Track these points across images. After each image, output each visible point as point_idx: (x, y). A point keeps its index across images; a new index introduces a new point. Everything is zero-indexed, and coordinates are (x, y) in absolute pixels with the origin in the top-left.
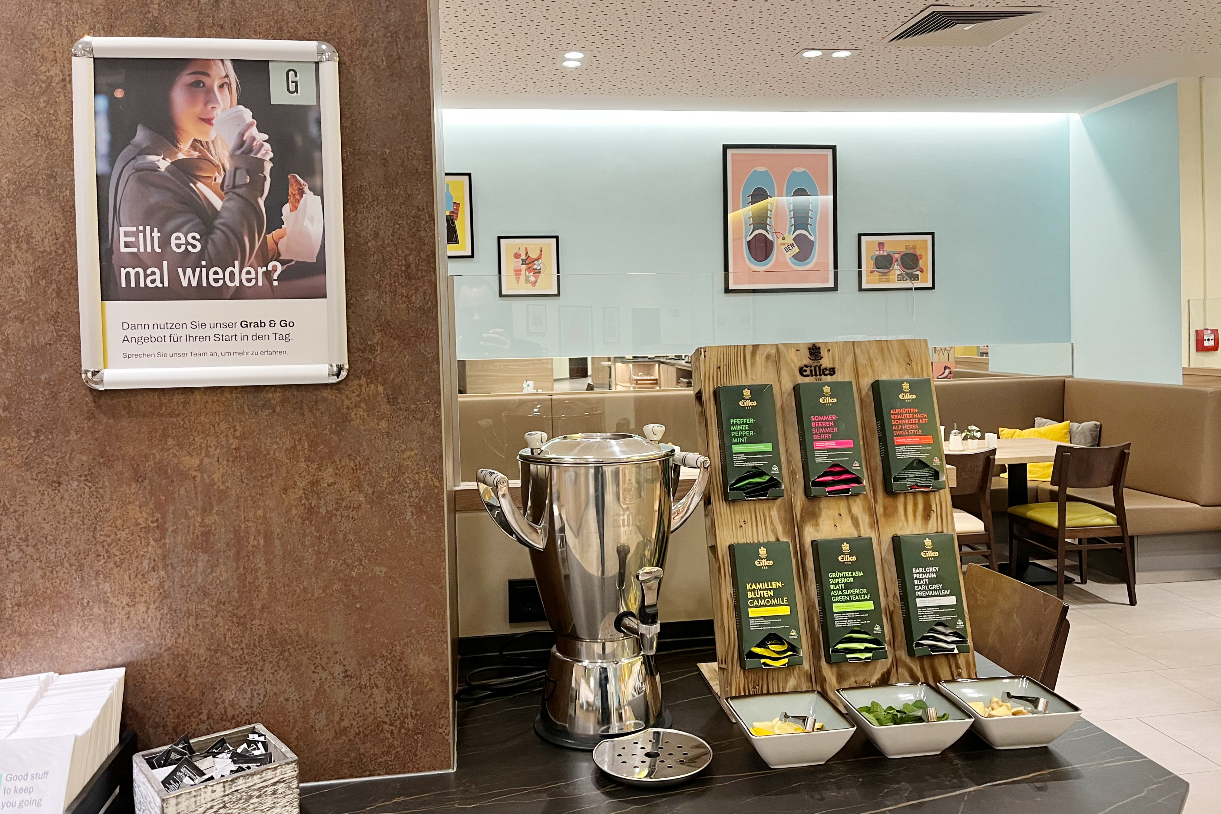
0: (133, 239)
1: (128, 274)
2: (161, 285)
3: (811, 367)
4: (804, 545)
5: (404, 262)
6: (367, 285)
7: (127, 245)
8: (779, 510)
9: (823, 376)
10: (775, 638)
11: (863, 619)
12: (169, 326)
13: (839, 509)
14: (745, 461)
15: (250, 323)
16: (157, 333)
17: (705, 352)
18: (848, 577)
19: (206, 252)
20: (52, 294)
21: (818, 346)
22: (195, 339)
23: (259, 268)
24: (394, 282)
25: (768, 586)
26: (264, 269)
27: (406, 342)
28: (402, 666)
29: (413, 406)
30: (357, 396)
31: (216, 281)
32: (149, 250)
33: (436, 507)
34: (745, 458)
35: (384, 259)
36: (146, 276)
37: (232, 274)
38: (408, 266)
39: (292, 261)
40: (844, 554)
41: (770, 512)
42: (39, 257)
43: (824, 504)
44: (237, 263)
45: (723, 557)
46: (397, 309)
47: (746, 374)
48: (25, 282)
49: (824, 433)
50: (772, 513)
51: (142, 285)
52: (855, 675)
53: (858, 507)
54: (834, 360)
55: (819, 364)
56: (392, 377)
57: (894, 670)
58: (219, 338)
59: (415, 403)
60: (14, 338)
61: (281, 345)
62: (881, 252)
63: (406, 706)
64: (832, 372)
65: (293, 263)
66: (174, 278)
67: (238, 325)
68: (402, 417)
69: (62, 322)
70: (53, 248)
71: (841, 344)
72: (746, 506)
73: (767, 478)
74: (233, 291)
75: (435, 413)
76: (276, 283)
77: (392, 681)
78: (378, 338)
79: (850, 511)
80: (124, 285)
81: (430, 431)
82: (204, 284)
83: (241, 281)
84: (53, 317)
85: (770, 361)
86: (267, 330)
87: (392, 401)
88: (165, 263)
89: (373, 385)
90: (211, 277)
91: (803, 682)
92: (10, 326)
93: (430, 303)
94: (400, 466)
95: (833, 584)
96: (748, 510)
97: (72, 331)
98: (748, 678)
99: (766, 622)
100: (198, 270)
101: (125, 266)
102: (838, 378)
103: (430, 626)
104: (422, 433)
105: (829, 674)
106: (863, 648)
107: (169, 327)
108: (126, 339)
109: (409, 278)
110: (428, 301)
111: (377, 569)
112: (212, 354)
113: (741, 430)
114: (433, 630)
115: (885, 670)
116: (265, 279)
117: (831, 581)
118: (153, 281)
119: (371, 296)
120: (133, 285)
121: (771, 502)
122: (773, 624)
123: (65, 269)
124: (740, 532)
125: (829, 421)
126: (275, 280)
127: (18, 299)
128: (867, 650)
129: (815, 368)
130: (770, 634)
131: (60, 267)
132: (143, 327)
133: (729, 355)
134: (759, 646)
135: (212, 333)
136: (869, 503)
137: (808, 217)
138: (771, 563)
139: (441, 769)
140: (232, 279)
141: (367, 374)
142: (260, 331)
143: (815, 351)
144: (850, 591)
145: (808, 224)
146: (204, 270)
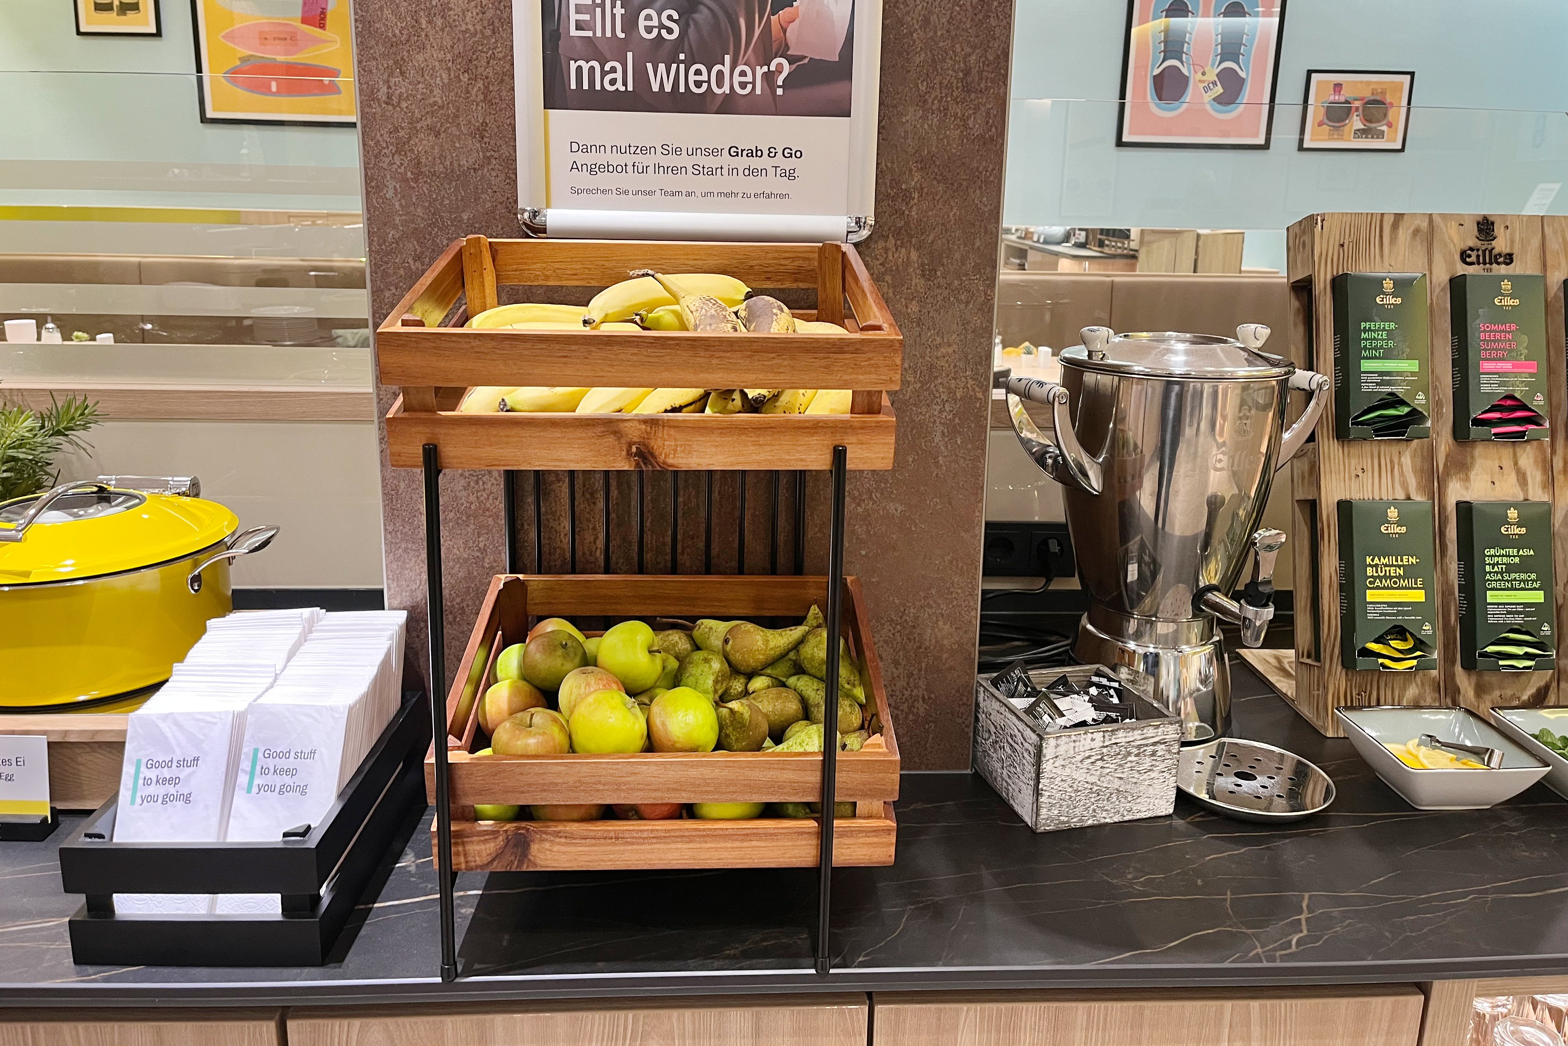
0: (587, 17)
1: (579, 69)
2: (623, 89)
3: (1478, 250)
4: (1445, 508)
5: (962, 65)
6: (908, 99)
7: (579, 27)
8: (1413, 457)
9: (1494, 265)
10: (1400, 632)
11: (1528, 614)
12: (633, 149)
13: (1500, 458)
14: (1378, 384)
15: (742, 151)
16: (616, 159)
17: (1323, 221)
18: (1513, 556)
19: (686, 40)
20: (477, 96)
21: (1491, 219)
22: (666, 170)
23: (758, 68)
24: (946, 95)
25: (1397, 561)
26: (765, 69)
27: (955, 188)
28: (916, 635)
29: (956, 282)
30: (881, 264)
31: (698, 84)
32: (609, 34)
33: (976, 426)
34: (1379, 379)
35: (933, 60)
36: (604, 74)
37: (720, 74)
38: (967, 72)
39: (806, 57)
40: (1509, 523)
41: (1400, 458)
42: (459, 39)
43: (1479, 450)
44: (727, 58)
45: (1328, 516)
46: (947, 137)
47: (1382, 256)
48: (441, 76)
49: (1496, 350)
50: (1403, 459)
51: (598, 87)
52: (1501, 688)
53: (1527, 457)
54: (1512, 242)
55: (1490, 247)
56: (931, 238)
57: (1554, 684)
58: (698, 170)
59: (959, 278)
60: (427, 158)
61: (781, 185)
62: (1337, 98)
63: (917, 687)
64: (1509, 259)
65: (806, 61)
66: (641, 77)
67: (725, 152)
68: (940, 298)
69: (490, 138)
70: (479, 27)
71: (1525, 219)
72: (1367, 447)
73: (1406, 410)
74: (721, 98)
75: (986, 294)
76: (780, 92)
77: (901, 653)
78: (916, 180)
79: (1516, 463)
80: (573, 86)
81: (977, 321)
82: (682, 89)
83: (732, 87)
84: (478, 130)
85: (1418, 238)
86: (765, 162)
87: (928, 273)
88: (630, 55)
89: (903, 250)
90: (692, 78)
91: (1428, 691)
92: (421, 140)
93: (993, 129)
94: (931, 368)
95: (1489, 564)
96: (1369, 455)
97: (505, 151)
98: (1351, 681)
99: (1390, 610)
100: (674, 66)
101: (576, 58)
102: (1516, 269)
103: (955, 585)
104: (965, 323)
105: (1464, 682)
106: (1521, 653)
107: (632, 152)
108: (575, 166)
109: (967, 89)
110: (991, 126)
111: (891, 507)
112: (689, 194)
113: (1375, 339)
114: (959, 591)
115: (1542, 683)
116: (765, 84)
117: (1488, 560)
118: (613, 82)
119: (911, 115)
120: (586, 86)
121: (1404, 444)
122: (1399, 613)
123: (494, 59)
124: (1354, 484)
125: (1506, 332)
126: (779, 87)
127: (432, 100)
128: (1528, 656)
129: (1484, 251)
130: (1395, 627)
131: (488, 55)
132: (599, 148)
133: (1359, 229)
134: (1376, 641)
135: (689, 162)
136: (1544, 452)
137: (1241, 44)
138: (1404, 530)
139: (956, 769)
140: (720, 84)
141: (898, 233)
142: (755, 163)
143: (1486, 227)
144: (1513, 576)
145: (1239, 54)
146: (682, 66)
